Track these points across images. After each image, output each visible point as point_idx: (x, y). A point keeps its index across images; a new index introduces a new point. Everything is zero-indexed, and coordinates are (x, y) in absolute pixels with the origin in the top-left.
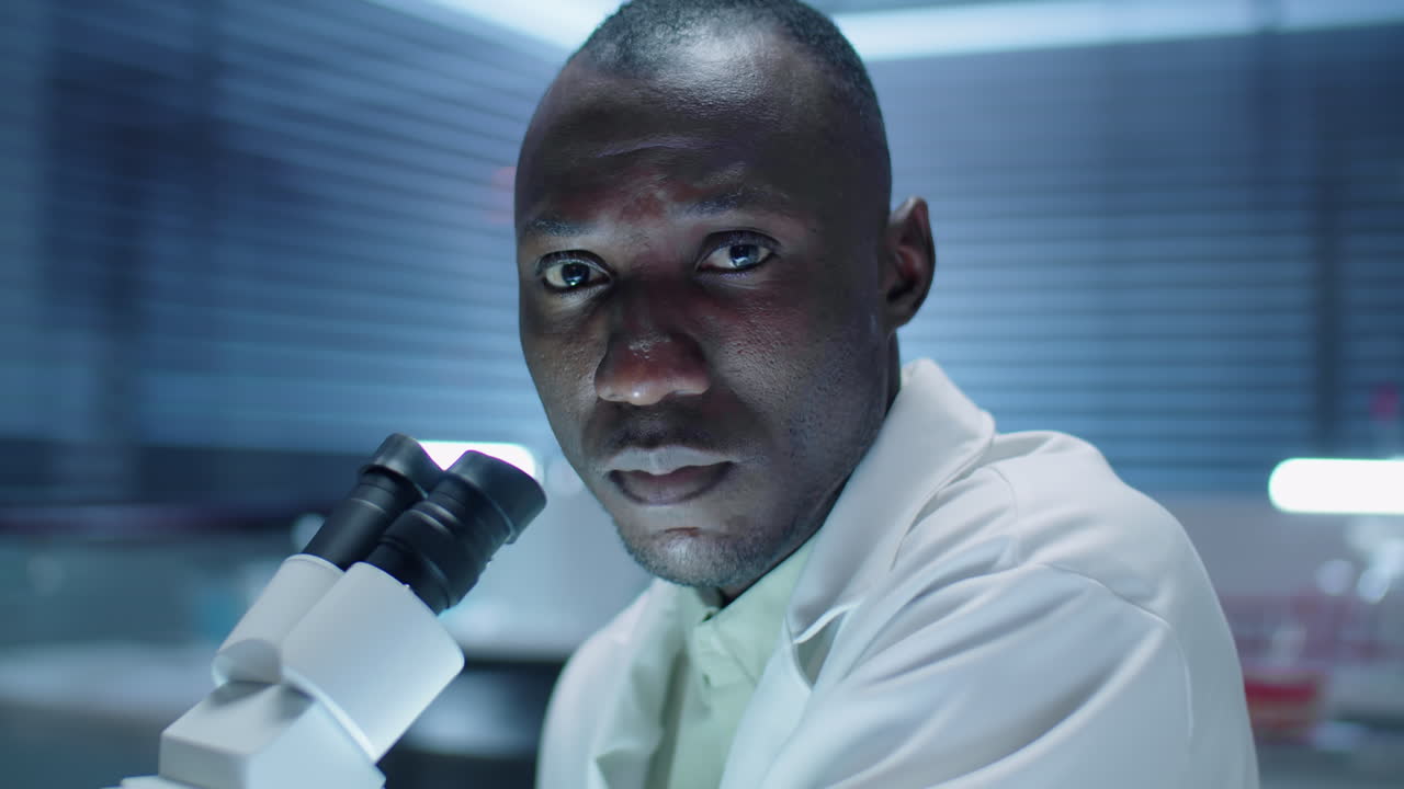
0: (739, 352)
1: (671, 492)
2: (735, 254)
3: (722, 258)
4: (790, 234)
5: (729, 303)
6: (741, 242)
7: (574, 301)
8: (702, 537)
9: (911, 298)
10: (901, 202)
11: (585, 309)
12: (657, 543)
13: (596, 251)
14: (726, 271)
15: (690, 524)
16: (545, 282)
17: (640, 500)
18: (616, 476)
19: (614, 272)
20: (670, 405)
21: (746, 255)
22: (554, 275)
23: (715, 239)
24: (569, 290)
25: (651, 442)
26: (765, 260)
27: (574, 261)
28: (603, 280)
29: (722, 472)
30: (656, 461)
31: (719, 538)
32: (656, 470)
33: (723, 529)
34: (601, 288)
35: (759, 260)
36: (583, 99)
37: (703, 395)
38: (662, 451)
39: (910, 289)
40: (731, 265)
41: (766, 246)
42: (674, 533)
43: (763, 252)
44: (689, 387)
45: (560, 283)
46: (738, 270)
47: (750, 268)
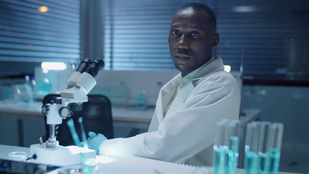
1: (182, 59)
2: (194, 34)
3: (193, 34)
4: (201, 32)
5: (193, 39)
7: (175, 36)
8: (184, 65)
11: (176, 37)
13: (180, 31)
15: (183, 63)
18: (176, 56)
20: (184, 49)
21: (196, 34)
22: (174, 33)
23: (193, 32)
24: (175, 35)
25: (181, 53)
26: (198, 36)
28: (179, 34)
29: (189, 58)
30: (181, 55)
32: (181, 56)
34: (179, 35)
40: (194, 35)
41: (198, 34)
44: (186, 48)
45: (174, 34)
46: (195, 36)
47: (196, 36)
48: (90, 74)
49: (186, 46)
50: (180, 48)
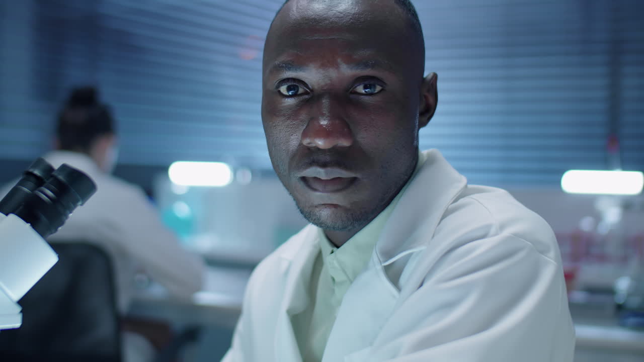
0: (366, 130)
1: (330, 187)
2: (365, 88)
3: (360, 89)
4: (391, 80)
5: (363, 107)
6: (369, 82)
7: (290, 102)
8: (339, 208)
9: (428, 116)
10: (427, 74)
11: (297, 105)
12: (317, 209)
13: (306, 81)
14: (362, 94)
15: (335, 202)
16: (279, 91)
17: (315, 190)
18: (304, 179)
19: (312, 90)
20: (335, 150)
21: (370, 88)
22: (283, 89)
23: (358, 80)
24: (291, 96)
25: (324, 165)
26: (379, 92)
27: (295, 84)
28: (306, 93)
29: (353, 180)
30: (324, 174)
31: (346, 210)
32: (323, 177)
33: (349, 206)
34: (306, 97)
35: (376, 91)
36: (306, 13)
37: (349, 147)
38: (329, 169)
39: (428, 112)
40: (363, 91)
41: (380, 86)
42: (326, 206)
43: (378, 88)
44: (345, 143)
45: (285, 93)
46: (367, 94)
47: (371, 94)
48: (27, 222)
49: (343, 135)
50: (321, 147)
